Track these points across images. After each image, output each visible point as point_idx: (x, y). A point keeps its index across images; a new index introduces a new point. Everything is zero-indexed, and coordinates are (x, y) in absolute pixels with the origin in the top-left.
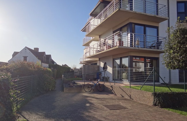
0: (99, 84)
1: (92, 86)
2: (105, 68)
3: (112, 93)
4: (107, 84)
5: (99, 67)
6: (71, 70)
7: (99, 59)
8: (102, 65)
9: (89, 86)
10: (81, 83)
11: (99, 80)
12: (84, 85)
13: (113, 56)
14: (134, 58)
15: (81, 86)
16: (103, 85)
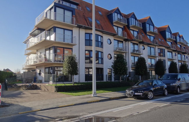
0: (33, 85)
1: (28, 86)
2: (40, 74)
3: (40, 89)
4: (38, 85)
5: (36, 73)
6: (13, 75)
7: (37, 67)
8: (38, 71)
9: (26, 86)
10: (20, 85)
11: (33, 82)
12: (22, 86)
13: (45, 65)
14: (56, 68)
15: (20, 87)
16: (36, 85)
